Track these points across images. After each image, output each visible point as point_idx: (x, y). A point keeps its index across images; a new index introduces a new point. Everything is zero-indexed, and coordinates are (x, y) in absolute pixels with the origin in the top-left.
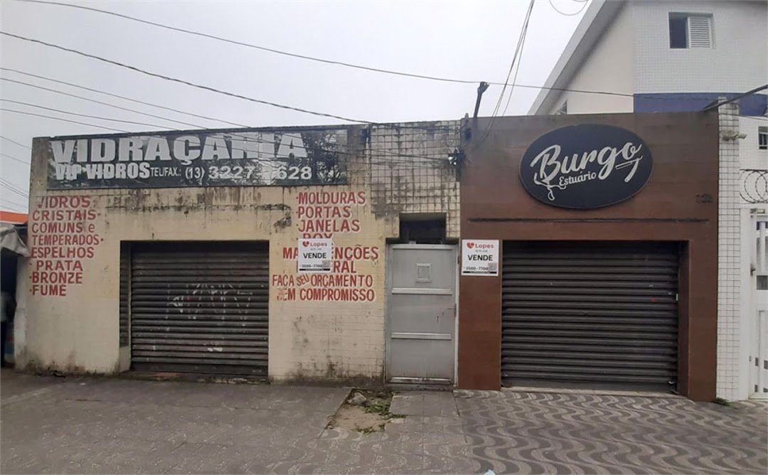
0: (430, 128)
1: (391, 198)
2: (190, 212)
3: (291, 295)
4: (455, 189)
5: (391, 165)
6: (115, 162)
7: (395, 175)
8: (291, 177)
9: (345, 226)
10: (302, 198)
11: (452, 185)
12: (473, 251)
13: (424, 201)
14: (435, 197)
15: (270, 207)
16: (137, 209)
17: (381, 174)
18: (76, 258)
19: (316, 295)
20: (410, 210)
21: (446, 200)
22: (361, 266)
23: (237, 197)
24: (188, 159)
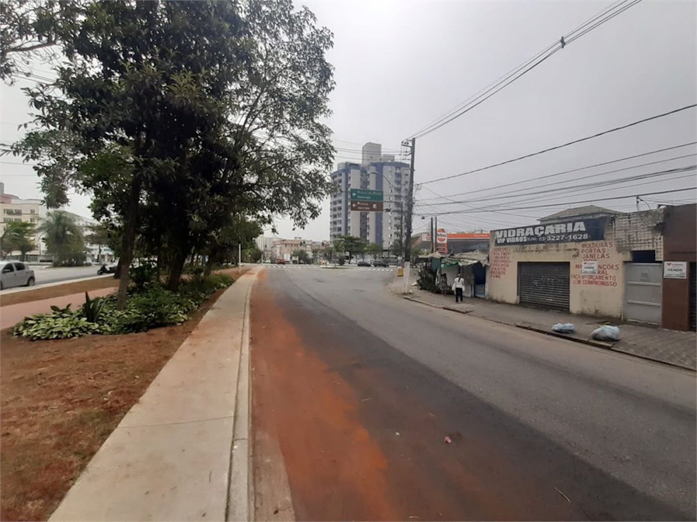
0: (647, 213)
1: (625, 244)
2: (541, 252)
3: (579, 282)
4: (660, 239)
5: (626, 231)
6: (516, 237)
7: (627, 234)
8: (579, 238)
9: (603, 256)
11: (659, 237)
12: (671, 267)
13: (643, 245)
14: (649, 243)
15: (570, 250)
16: (523, 252)
17: (621, 235)
18: (504, 267)
19: (590, 283)
20: (635, 249)
21: (655, 244)
22: (610, 272)
23: (557, 246)
24: (540, 235)
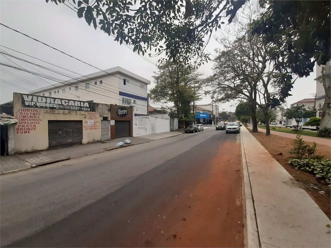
0: (107, 105)
1: (102, 114)
2: (66, 115)
3: (87, 129)
6: (46, 103)
7: (102, 111)
9: (95, 118)
10: (88, 113)
11: (109, 113)
12: (112, 122)
15: (83, 115)
16: (53, 114)
17: (100, 110)
18: (34, 124)
19: (91, 129)
20: (104, 116)
22: (98, 124)
23: (76, 112)
24: (65, 105)
